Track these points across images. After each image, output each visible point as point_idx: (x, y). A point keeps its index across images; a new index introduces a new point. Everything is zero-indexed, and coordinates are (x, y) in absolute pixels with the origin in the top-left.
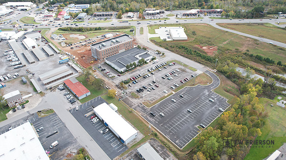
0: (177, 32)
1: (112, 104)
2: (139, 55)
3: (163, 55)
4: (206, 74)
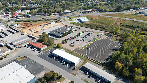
0: (84, 19)
1: (61, 49)
2: (68, 29)
3: (80, 28)
4: (105, 34)
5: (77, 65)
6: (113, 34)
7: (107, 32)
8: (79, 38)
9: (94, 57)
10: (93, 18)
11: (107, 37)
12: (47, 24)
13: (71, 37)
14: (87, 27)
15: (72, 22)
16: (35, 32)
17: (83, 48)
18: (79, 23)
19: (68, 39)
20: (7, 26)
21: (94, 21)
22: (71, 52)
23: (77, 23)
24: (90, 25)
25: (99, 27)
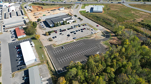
0: (98, 8)
2: (65, 18)
3: (82, 20)
4: (103, 33)
5: (28, 65)
6: (114, 35)
7: (109, 31)
8: (68, 32)
9: (57, 60)
10: (111, 8)
11: (102, 37)
12: (55, 10)
13: (60, 30)
14: (93, 19)
15: (83, 11)
16: (35, 17)
17: (59, 45)
18: (89, 12)
19: (56, 31)
20: (21, 8)
21: (109, 12)
22: (41, 48)
23: (86, 12)
24: (97, 17)
25: (105, 22)
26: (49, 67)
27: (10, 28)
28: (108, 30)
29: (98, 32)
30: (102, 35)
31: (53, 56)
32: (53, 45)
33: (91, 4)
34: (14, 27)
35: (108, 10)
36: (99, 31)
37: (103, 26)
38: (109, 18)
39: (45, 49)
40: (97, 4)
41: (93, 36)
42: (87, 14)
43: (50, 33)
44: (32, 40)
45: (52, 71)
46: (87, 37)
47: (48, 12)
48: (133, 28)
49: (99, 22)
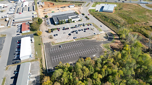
0: (109, 7)
3: (88, 19)
4: (106, 34)
5: (23, 60)
6: (118, 37)
9: (51, 59)
10: (124, 8)
11: (104, 39)
12: (65, 7)
13: (64, 28)
14: (100, 19)
16: (44, 14)
17: (57, 44)
18: (99, 11)
19: (59, 29)
20: (34, 3)
21: (120, 12)
22: (40, 44)
23: (96, 11)
24: (105, 17)
25: (112, 23)
26: (41, 65)
27: (19, 22)
28: (113, 32)
29: (101, 34)
30: (105, 37)
31: (48, 54)
32: (52, 43)
33: (103, 3)
34: (22, 22)
35: (120, 9)
36: (103, 32)
37: (109, 27)
38: (118, 18)
39: (43, 46)
40: (109, 3)
41: (95, 37)
42: (95, 13)
43: (53, 30)
44: (34, 36)
45: (43, 69)
46: (88, 37)
47: (58, 8)
48: (143, 32)
49: (106, 22)
